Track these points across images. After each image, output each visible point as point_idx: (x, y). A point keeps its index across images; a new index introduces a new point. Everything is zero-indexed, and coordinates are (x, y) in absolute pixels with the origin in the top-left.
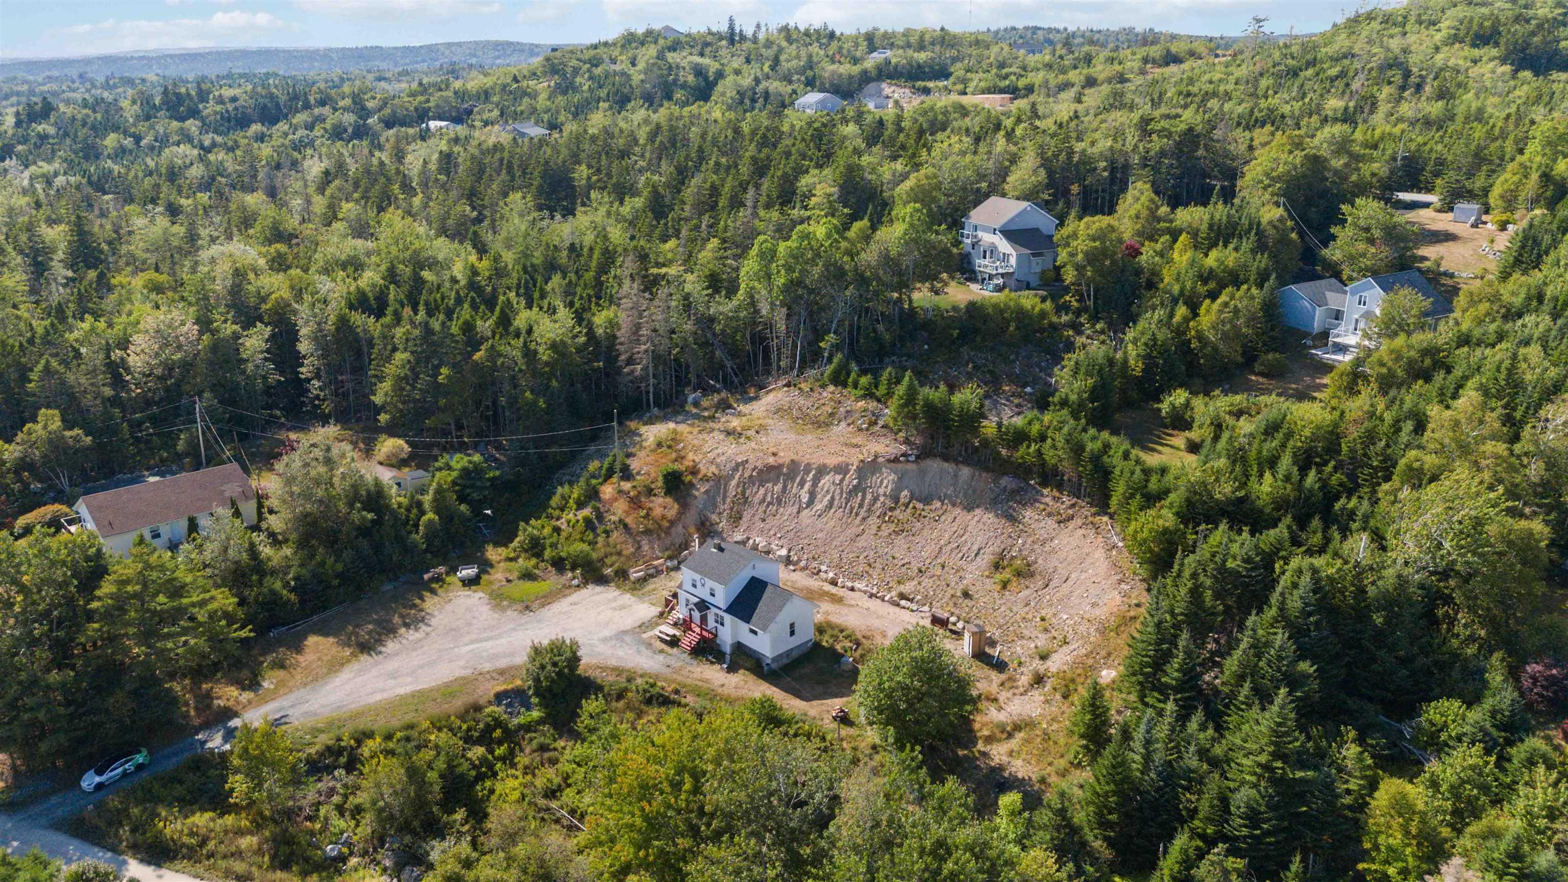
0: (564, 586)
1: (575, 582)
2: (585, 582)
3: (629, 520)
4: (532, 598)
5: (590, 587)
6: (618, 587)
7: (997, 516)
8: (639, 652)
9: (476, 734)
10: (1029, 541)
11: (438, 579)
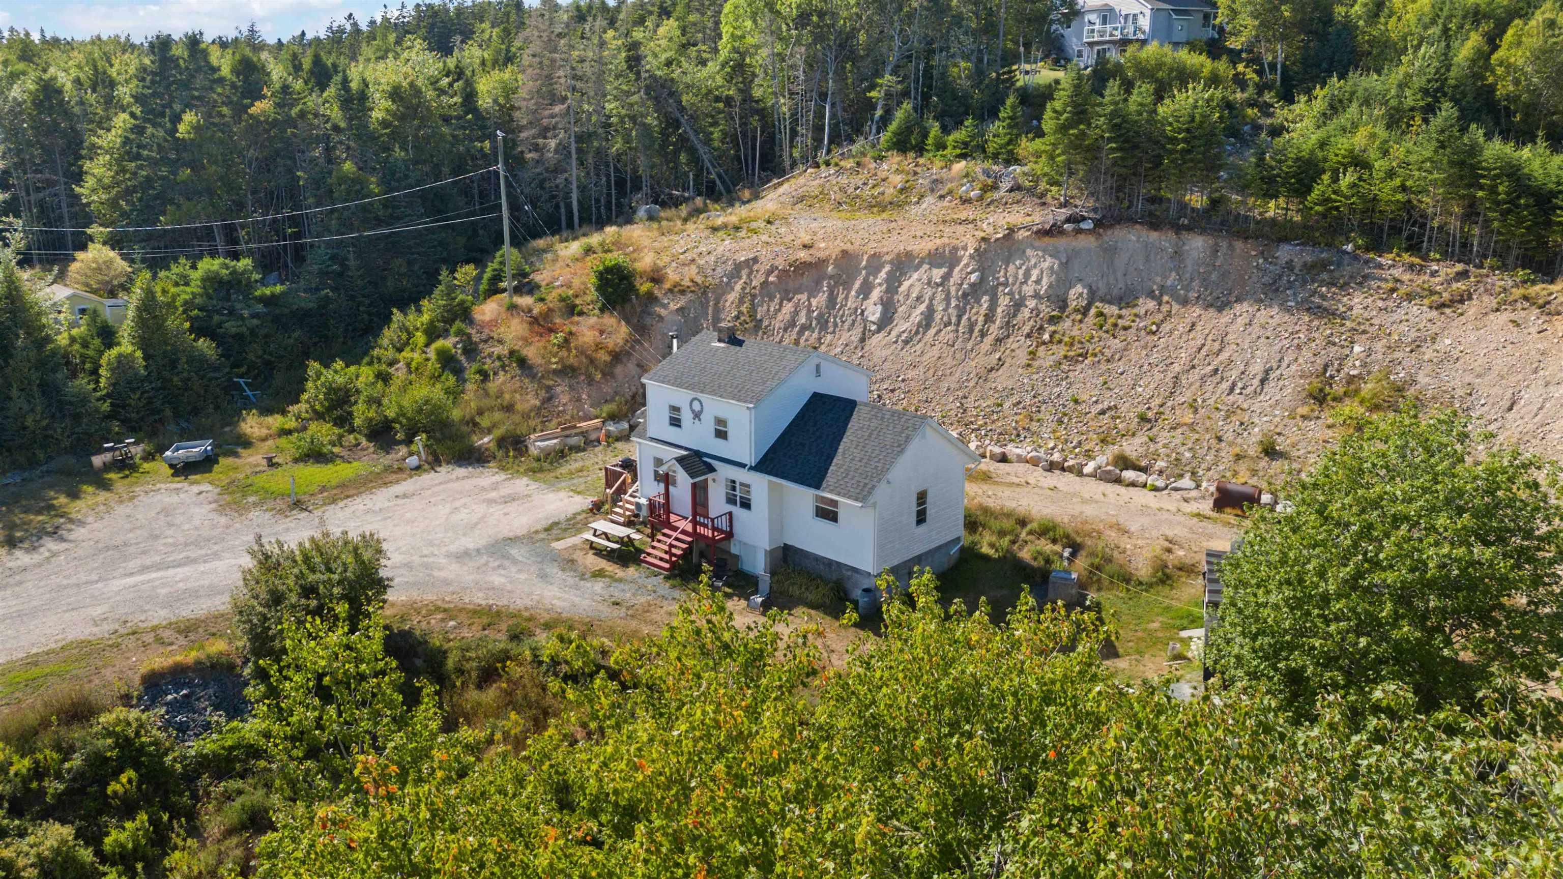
0: (388, 469)
1: (413, 461)
2: (435, 462)
3: (531, 353)
4: (314, 488)
5: (443, 469)
6: (503, 468)
7: (1288, 310)
8: (543, 576)
9: (54, 787)
10: (1379, 346)
11: (125, 465)
